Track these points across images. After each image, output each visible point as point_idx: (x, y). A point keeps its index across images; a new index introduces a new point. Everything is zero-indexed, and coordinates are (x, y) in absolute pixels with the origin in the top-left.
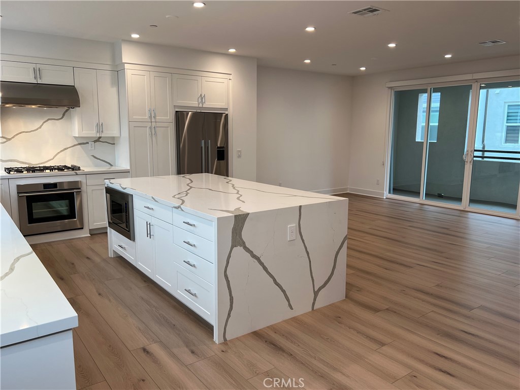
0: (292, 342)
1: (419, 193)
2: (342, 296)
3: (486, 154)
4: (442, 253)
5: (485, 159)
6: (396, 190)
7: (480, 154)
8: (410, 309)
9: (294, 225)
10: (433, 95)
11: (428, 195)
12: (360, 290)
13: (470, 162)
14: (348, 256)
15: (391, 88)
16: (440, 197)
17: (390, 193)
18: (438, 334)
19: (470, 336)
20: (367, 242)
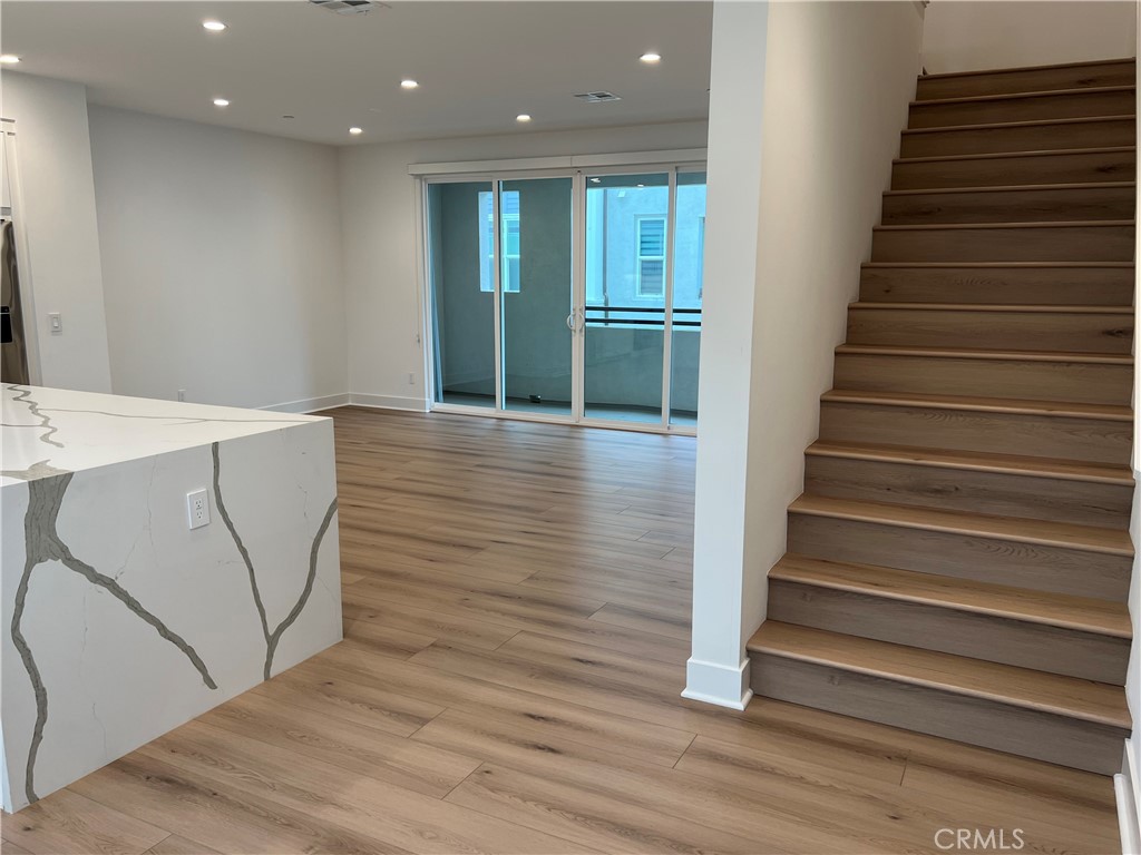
0: (216, 764)
1: (495, 396)
2: (336, 634)
3: (612, 315)
4: (539, 511)
5: (611, 325)
6: (449, 393)
7: (600, 315)
8: (478, 636)
9: (202, 490)
10: (504, 195)
11: (512, 400)
12: (375, 614)
13: (581, 331)
14: (343, 543)
15: (419, 177)
16: (534, 401)
17: (437, 400)
18: (531, 676)
19: (589, 666)
20: (393, 508)
